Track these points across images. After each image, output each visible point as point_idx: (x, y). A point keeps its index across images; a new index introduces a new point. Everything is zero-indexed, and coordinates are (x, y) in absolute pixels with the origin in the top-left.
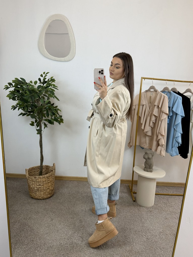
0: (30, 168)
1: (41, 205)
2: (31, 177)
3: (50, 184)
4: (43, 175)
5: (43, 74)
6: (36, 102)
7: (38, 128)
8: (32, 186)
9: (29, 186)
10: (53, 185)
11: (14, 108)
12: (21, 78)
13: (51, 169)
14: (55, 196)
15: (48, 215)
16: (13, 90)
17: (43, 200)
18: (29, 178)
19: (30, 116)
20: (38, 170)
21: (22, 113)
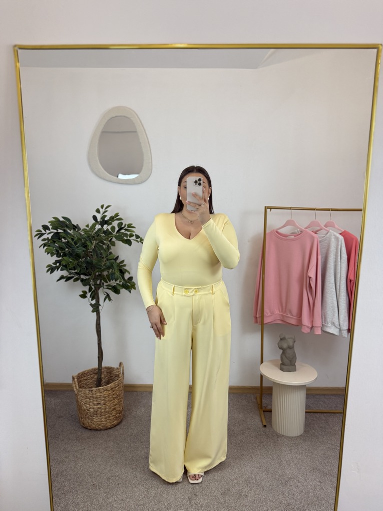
0: (79, 374)
1: (101, 441)
2: (84, 389)
3: (116, 401)
4: (103, 386)
5: (100, 209)
6: (90, 256)
7: (94, 302)
8: (85, 407)
9: (79, 407)
10: (122, 402)
11: (51, 269)
12: (63, 217)
13: (115, 374)
14: (124, 423)
15: (113, 459)
16: (50, 238)
17: (103, 432)
18: (79, 391)
19: (79, 281)
20: (92, 376)
21: (65, 276)
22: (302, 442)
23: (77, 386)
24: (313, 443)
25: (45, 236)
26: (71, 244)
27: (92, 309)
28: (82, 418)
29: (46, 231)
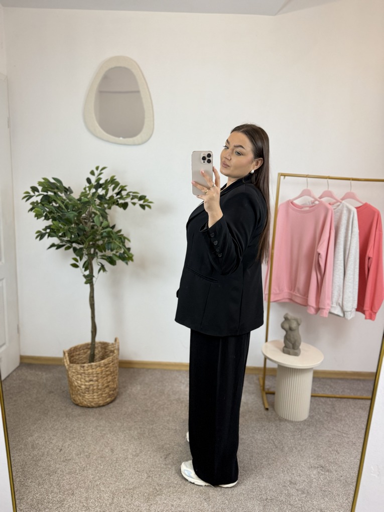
0: (71, 348)
1: (92, 419)
2: (75, 365)
3: (110, 378)
4: (96, 362)
5: (95, 171)
6: (83, 223)
7: (87, 273)
8: (76, 384)
9: (71, 383)
10: (116, 379)
12: (54, 179)
13: (110, 349)
14: (117, 401)
15: (104, 439)
16: (39, 201)
17: (95, 409)
18: (70, 367)
19: (71, 250)
20: (85, 351)
21: (56, 243)
22: (305, 427)
23: (68, 361)
24: (318, 429)
25: (34, 199)
26: (62, 208)
27: (84, 280)
28: (73, 395)
29: (34, 193)
